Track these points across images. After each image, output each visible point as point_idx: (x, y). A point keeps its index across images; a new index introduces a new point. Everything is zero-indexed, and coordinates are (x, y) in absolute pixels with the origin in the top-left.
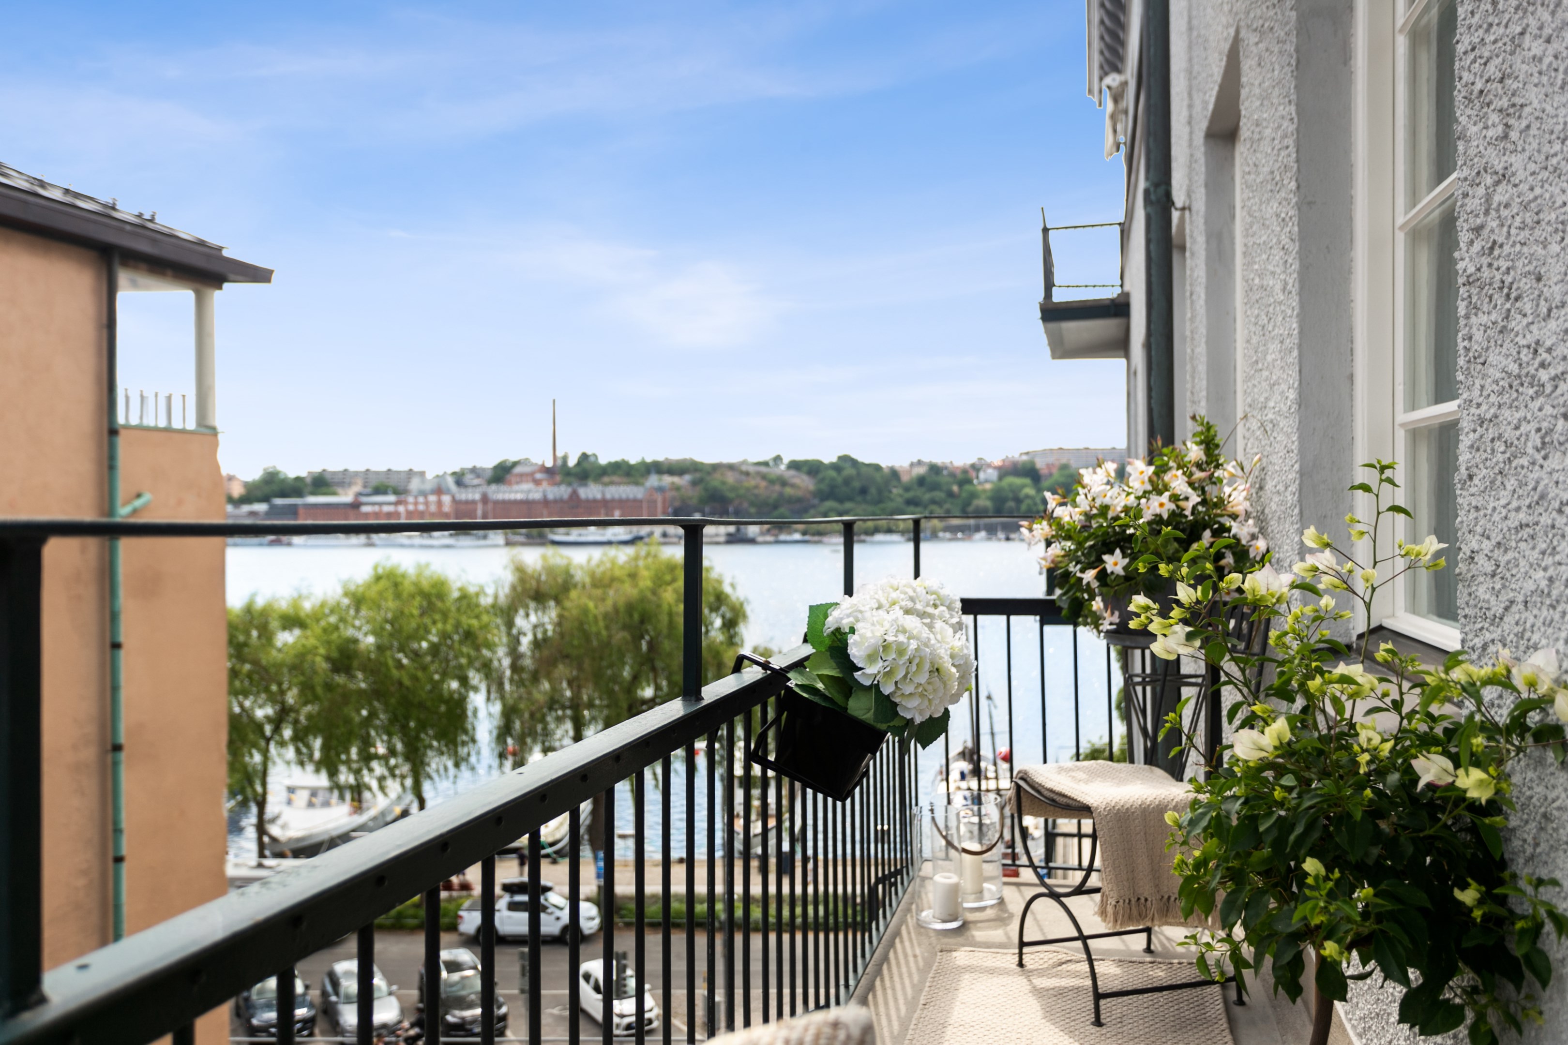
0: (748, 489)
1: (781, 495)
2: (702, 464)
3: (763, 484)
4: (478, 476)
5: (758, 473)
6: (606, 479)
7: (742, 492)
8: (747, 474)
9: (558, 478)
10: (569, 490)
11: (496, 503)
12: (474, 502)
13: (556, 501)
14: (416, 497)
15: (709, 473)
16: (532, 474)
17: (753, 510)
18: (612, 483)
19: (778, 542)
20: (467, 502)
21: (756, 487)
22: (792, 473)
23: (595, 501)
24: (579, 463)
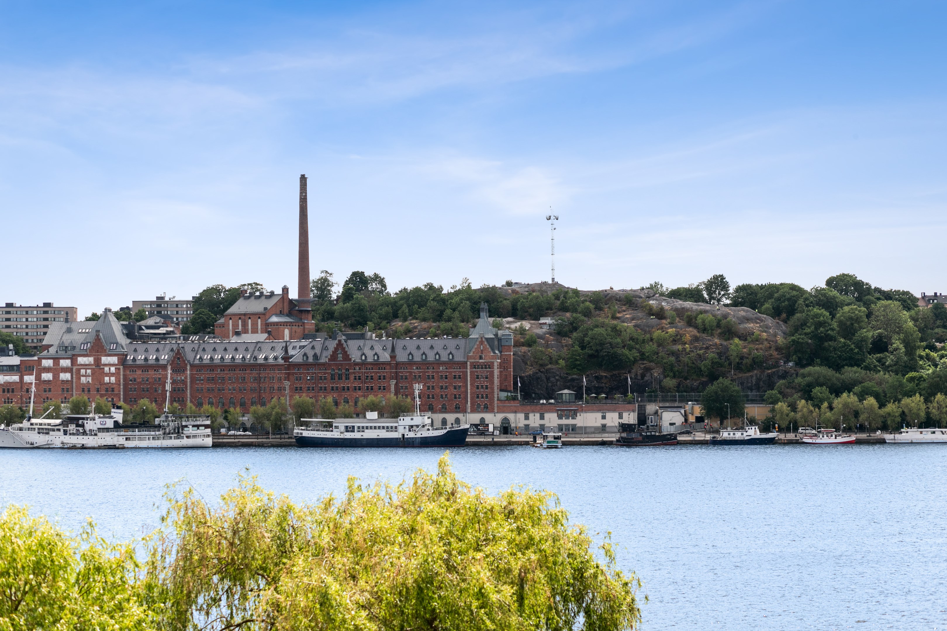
0: (660, 343)
1: (723, 353)
2: (576, 292)
3: (690, 333)
4: (167, 320)
5: (680, 312)
6: (398, 325)
7: (649, 348)
8: (660, 314)
9: (310, 323)
10: (332, 345)
11: (200, 367)
12: (158, 366)
13: (305, 365)
14: (56, 360)
15: (587, 313)
16: (264, 315)
17: (670, 382)
18: (408, 332)
19: (715, 443)
20: (146, 367)
21: (677, 339)
22: (743, 311)
23: (377, 364)
24: (347, 295)
